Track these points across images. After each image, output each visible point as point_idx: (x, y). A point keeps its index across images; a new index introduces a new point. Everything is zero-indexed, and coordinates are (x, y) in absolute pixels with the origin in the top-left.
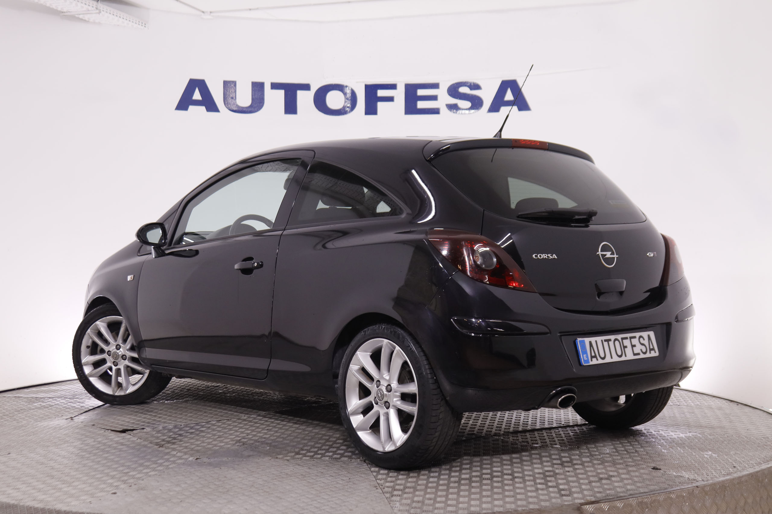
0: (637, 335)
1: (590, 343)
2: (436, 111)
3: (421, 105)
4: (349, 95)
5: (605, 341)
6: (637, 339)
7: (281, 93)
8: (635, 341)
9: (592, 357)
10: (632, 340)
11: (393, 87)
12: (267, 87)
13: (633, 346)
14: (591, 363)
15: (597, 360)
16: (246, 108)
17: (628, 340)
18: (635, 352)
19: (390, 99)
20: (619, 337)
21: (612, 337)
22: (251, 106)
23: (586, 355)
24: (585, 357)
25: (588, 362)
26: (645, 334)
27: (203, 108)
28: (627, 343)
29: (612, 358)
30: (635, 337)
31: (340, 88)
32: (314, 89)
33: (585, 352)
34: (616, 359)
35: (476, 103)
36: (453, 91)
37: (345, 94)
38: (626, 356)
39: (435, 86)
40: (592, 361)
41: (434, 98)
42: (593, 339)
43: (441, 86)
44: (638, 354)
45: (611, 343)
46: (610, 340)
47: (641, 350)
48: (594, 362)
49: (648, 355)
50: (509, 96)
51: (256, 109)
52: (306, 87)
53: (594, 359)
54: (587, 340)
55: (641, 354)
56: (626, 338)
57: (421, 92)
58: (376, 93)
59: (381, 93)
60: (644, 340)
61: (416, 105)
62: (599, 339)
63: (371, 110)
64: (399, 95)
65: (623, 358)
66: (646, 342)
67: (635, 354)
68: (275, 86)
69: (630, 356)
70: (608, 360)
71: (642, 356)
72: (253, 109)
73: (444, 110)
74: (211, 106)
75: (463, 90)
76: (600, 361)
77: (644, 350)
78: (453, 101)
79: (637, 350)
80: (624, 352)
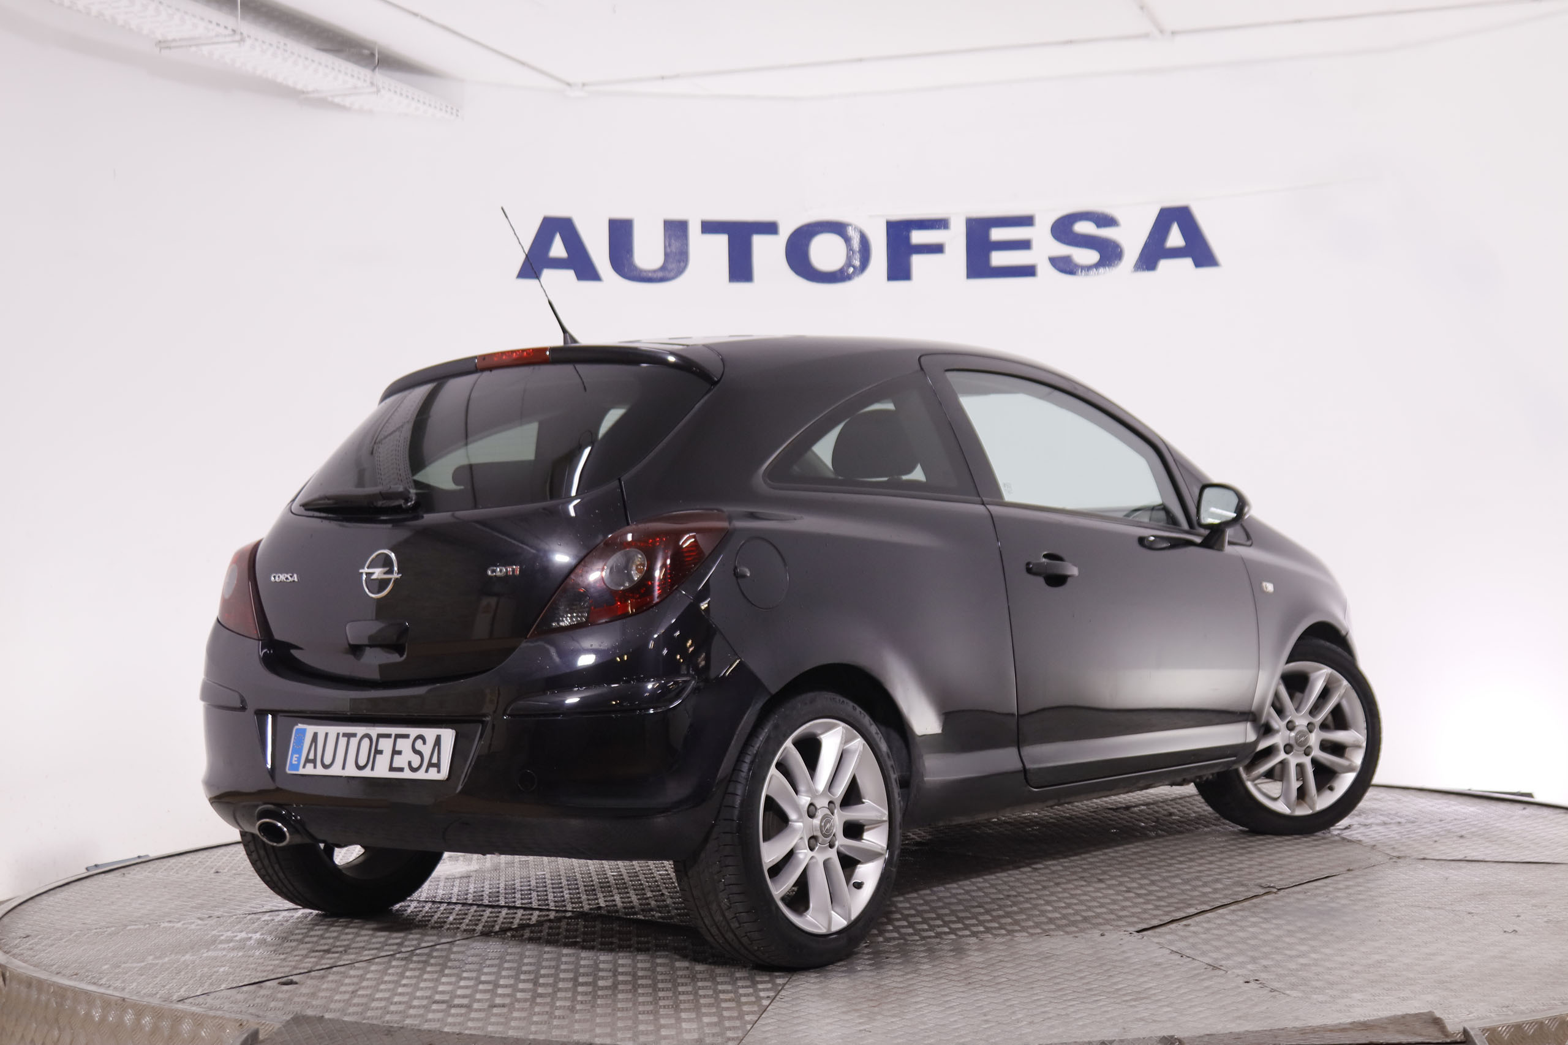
0: (414, 732)
1: (315, 735)
2: (1028, 271)
3: (998, 259)
4: (856, 243)
5: (345, 735)
6: (409, 741)
7: (721, 241)
8: (404, 745)
9: (307, 761)
10: (399, 741)
11: (940, 224)
12: (694, 230)
13: (396, 752)
14: (302, 771)
15: (315, 767)
16: (655, 271)
17: (391, 741)
18: (395, 765)
19: (938, 249)
20: (374, 731)
21: (360, 730)
22: (663, 268)
23: (297, 756)
24: (294, 759)
25: (296, 767)
26: (430, 733)
27: (570, 274)
28: (386, 745)
29: (343, 768)
30: (407, 736)
31: (838, 228)
32: (786, 231)
33: (299, 751)
34: (351, 771)
35: (1110, 253)
36: (1063, 229)
37: (847, 240)
38: (372, 769)
39: (1026, 221)
40: (304, 767)
41: (1024, 245)
42: (321, 730)
43: (1037, 220)
44: (401, 770)
45: (354, 742)
46: (354, 735)
47: (410, 763)
48: (309, 770)
49: (421, 775)
50: (1175, 238)
51: (672, 274)
52: (770, 228)
53: (310, 766)
54: (310, 729)
55: (407, 769)
56: (388, 736)
57: (998, 234)
58: (908, 238)
59: (918, 237)
60: (424, 743)
61: (987, 259)
62: (333, 730)
63: (899, 270)
64: (955, 240)
65: (367, 773)
66: (426, 750)
67: (392, 769)
68: (709, 227)
69: (381, 770)
70: (336, 770)
71: (407, 774)
72: (667, 274)
73: (1045, 269)
74: (585, 270)
75: (1084, 228)
76: (320, 771)
77: (415, 765)
78: (1062, 250)
79: (399, 762)
80: (371, 762)
